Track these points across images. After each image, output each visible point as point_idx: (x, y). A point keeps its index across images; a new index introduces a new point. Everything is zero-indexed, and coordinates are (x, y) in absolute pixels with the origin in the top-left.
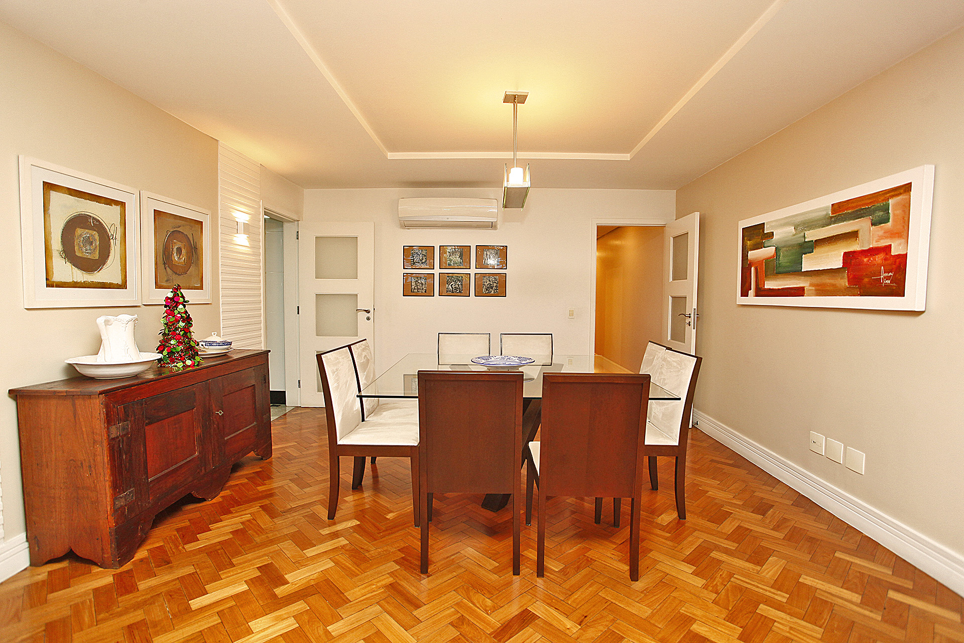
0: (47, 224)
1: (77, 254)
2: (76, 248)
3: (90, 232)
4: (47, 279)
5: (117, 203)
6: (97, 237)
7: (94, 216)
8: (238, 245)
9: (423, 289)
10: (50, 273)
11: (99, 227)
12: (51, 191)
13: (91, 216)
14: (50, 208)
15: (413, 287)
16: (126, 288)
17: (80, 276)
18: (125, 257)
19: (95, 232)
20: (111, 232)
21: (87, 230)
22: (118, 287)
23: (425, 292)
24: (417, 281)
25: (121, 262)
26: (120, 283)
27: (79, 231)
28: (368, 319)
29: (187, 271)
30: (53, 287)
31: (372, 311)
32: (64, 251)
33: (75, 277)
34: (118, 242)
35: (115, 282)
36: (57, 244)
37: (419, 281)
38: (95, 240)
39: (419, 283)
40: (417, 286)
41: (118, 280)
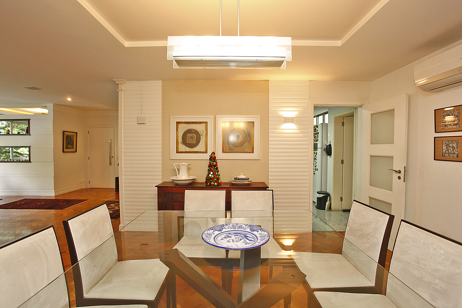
0: (177, 134)
1: (187, 142)
2: (187, 140)
3: (193, 134)
4: (177, 151)
5: (203, 122)
6: (195, 136)
7: (194, 129)
8: (282, 129)
9: (454, 153)
10: (178, 149)
11: (196, 132)
12: (179, 124)
13: (193, 129)
14: (179, 129)
15: (444, 151)
16: (207, 153)
17: (188, 149)
18: (207, 142)
19: (194, 134)
20: (201, 133)
21: (191, 134)
22: (203, 153)
23: (457, 156)
24: (448, 145)
25: (205, 144)
26: (204, 151)
27: (188, 135)
28: (399, 178)
29: (243, 145)
30: (178, 153)
31: (403, 172)
32: (183, 142)
33: (186, 149)
34: (204, 137)
35: (202, 151)
36: (180, 140)
37: (451, 145)
38: (194, 137)
39: (450, 146)
40: (448, 150)
41: (204, 150)
